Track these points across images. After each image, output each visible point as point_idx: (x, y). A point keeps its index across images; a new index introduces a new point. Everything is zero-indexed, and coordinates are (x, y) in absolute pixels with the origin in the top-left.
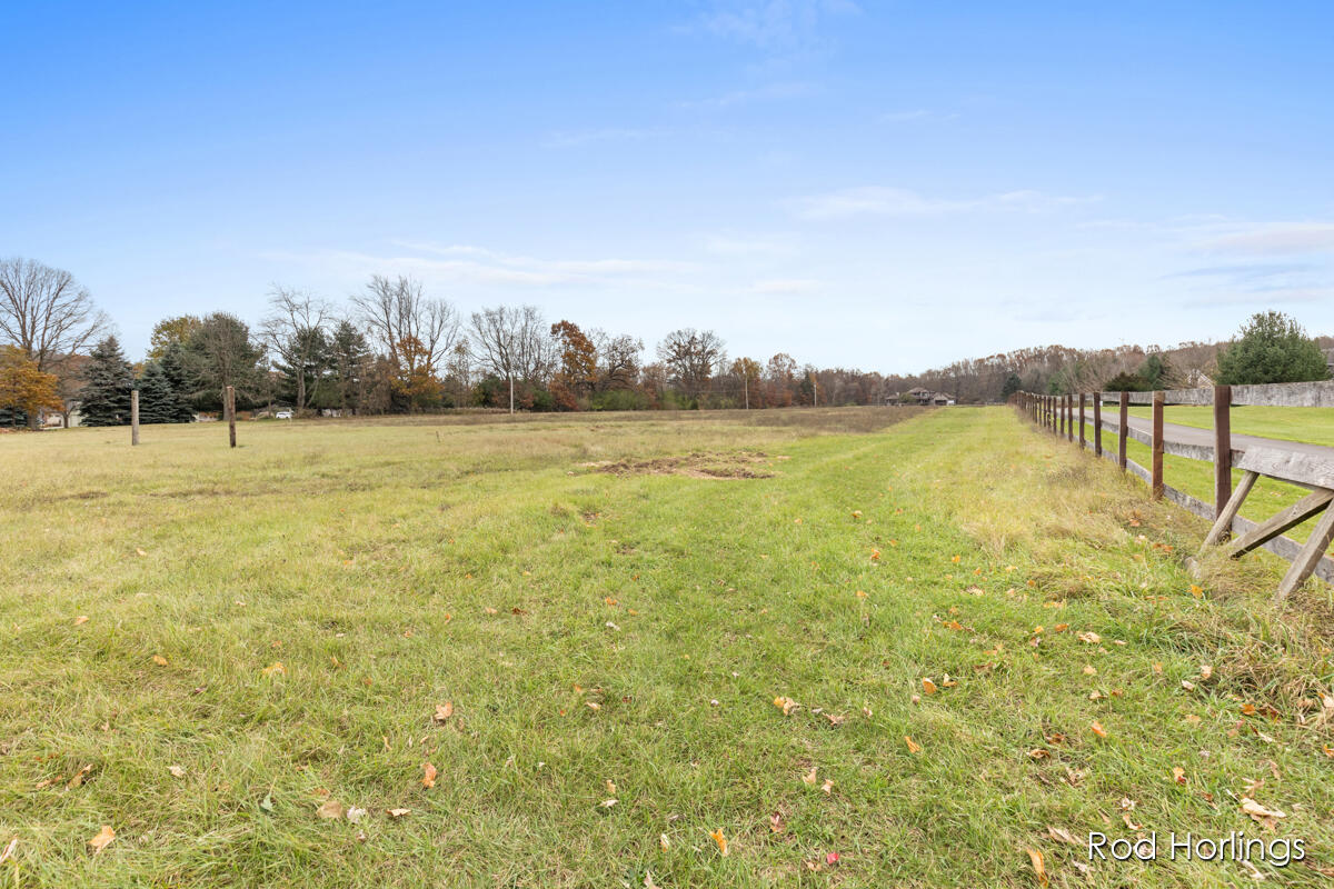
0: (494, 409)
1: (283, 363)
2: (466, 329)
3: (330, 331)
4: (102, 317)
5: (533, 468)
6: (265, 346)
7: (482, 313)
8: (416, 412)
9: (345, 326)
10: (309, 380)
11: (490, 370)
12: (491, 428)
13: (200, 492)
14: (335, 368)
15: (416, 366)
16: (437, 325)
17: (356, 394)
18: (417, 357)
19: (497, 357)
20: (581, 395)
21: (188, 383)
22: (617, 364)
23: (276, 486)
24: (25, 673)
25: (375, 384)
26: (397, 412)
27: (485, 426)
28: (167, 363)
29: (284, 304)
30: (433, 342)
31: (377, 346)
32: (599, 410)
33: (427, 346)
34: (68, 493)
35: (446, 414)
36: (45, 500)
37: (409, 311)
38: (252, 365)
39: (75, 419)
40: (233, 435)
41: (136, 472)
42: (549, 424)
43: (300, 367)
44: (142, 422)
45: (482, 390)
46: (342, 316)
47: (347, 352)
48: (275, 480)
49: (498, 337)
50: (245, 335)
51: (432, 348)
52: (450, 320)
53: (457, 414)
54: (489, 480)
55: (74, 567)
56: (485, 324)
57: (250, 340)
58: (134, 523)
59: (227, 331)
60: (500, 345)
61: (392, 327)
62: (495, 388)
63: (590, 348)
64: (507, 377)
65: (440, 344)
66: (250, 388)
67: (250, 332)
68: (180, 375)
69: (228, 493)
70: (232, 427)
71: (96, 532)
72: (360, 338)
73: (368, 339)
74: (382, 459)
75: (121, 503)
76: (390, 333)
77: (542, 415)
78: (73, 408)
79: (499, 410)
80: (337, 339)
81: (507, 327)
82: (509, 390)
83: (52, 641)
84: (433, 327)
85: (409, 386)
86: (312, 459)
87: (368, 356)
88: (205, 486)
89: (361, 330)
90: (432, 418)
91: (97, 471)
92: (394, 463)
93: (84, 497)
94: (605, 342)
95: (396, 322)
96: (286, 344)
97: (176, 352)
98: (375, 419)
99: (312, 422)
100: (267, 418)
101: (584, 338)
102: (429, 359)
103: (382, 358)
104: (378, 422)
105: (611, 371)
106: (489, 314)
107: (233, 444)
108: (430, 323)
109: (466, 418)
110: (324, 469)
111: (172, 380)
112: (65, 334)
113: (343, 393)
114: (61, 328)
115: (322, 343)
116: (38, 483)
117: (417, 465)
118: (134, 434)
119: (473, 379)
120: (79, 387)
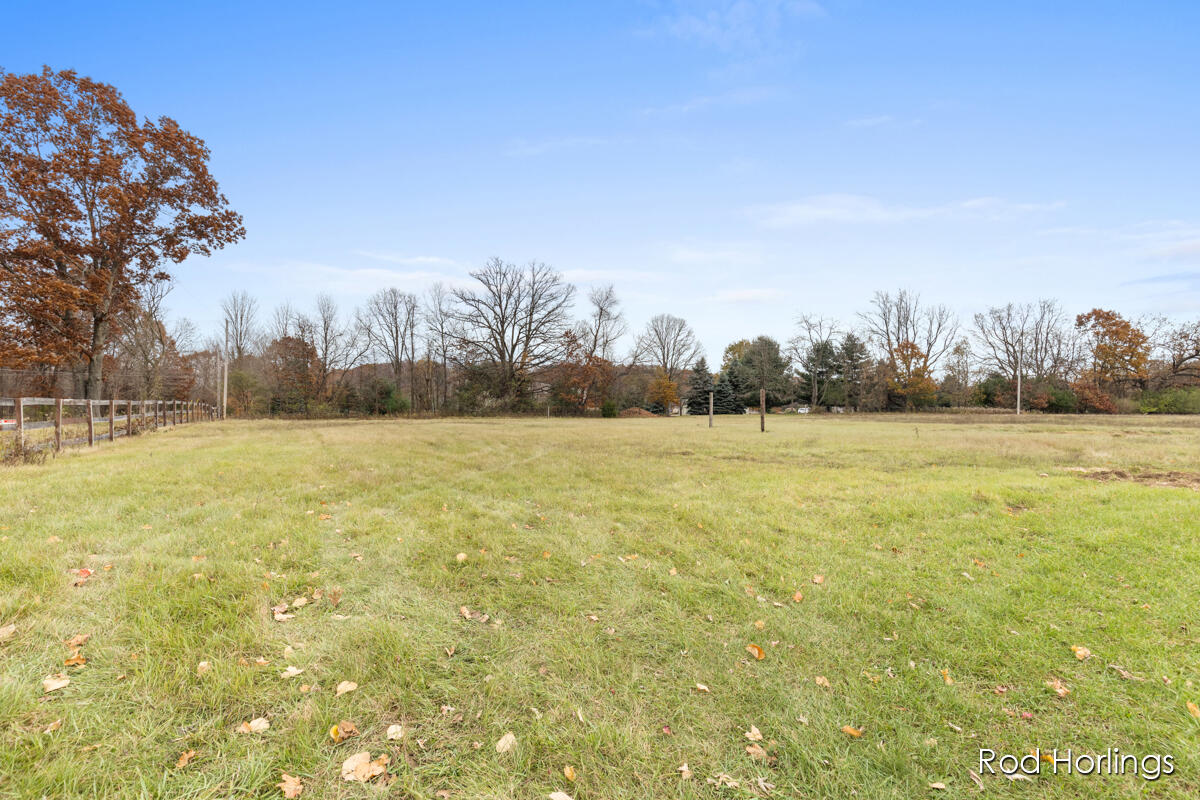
0: (997, 409)
1: (802, 370)
2: (966, 330)
3: (837, 342)
4: (698, 345)
5: (1001, 467)
6: (790, 358)
7: (985, 312)
8: (911, 410)
9: (850, 338)
10: (820, 383)
11: (996, 369)
12: (981, 428)
13: (738, 458)
14: (840, 373)
15: (912, 368)
16: (935, 326)
17: (857, 395)
18: (914, 360)
19: (1003, 356)
20: (1121, 394)
21: (742, 387)
22: (1186, 355)
23: (780, 459)
24: (655, 519)
25: (874, 385)
26: (892, 410)
27: (975, 425)
28: (731, 374)
29: (804, 324)
30: (930, 345)
31: (877, 353)
32: (1150, 413)
33: (924, 349)
34: (677, 451)
35: (941, 412)
36: (669, 453)
37: (907, 319)
38: (782, 373)
39: (685, 410)
40: (763, 423)
41: (708, 443)
42: (1055, 426)
43: (814, 372)
44: (715, 413)
45: (983, 390)
46: (846, 329)
47: (851, 359)
48: (783, 455)
49: (1005, 334)
50: (777, 351)
51: (929, 351)
52: (948, 324)
53: (952, 413)
54: (947, 471)
55: (675, 485)
56: (989, 322)
57: (781, 354)
58: (703, 470)
59: (767, 347)
60: (1006, 343)
61: (891, 336)
62: (998, 388)
63: (1138, 338)
64: (1015, 377)
65: (938, 347)
66: (779, 390)
67: (781, 348)
68: (737, 381)
69: (753, 460)
70: (762, 418)
71: (687, 472)
72: (862, 346)
73: (868, 347)
74: (859, 447)
75: (699, 460)
76: (889, 340)
77: (1052, 416)
78: (684, 404)
79: (1002, 410)
80: (844, 348)
81: (1016, 323)
82: (1015, 390)
83: (664, 510)
84: (930, 331)
85: (905, 386)
86: (809, 443)
87: (868, 362)
88: (741, 455)
89: (863, 339)
90: (925, 416)
91: (691, 441)
92: (869, 451)
93: (684, 454)
94: (1166, 328)
95: (894, 330)
96: (804, 355)
97: (736, 365)
98: (870, 416)
99: (821, 417)
100: (792, 413)
101: (1127, 326)
102: (925, 362)
103: (881, 362)
104: (873, 418)
105: (1175, 366)
106: (993, 312)
107: (763, 430)
108: (928, 327)
109: (959, 417)
110: (815, 451)
111: (733, 385)
112: (682, 357)
113: (846, 393)
114: (680, 355)
115: (832, 353)
116: (666, 446)
117: (887, 454)
118: (710, 420)
119: (972, 380)
120: (687, 390)
